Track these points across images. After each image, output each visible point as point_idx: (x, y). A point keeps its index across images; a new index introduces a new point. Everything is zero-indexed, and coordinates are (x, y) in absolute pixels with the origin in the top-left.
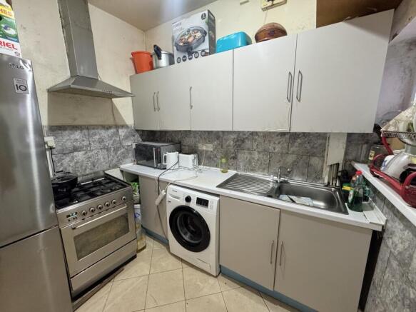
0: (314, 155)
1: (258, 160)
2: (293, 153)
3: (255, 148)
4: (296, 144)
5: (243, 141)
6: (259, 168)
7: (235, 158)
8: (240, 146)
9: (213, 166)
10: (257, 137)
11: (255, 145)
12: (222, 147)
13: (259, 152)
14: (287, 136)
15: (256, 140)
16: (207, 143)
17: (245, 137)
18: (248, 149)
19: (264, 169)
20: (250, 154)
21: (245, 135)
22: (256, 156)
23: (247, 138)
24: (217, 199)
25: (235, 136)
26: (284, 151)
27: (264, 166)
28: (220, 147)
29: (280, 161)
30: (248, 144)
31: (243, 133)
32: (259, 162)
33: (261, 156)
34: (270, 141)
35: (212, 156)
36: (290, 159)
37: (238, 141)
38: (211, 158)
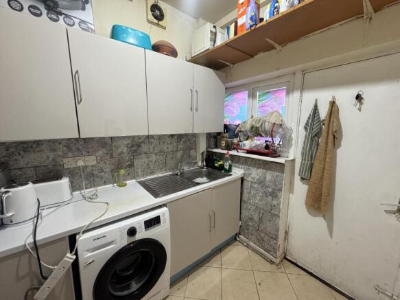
0: (192, 149)
1: (156, 162)
2: (181, 149)
3: (152, 151)
4: (182, 143)
5: (139, 146)
6: (157, 169)
7: (131, 166)
8: (135, 151)
9: (100, 185)
10: (152, 140)
11: (151, 147)
12: (112, 156)
13: (156, 154)
14: (176, 137)
15: (152, 143)
16: (82, 155)
17: (140, 141)
18: (146, 153)
19: (161, 169)
20: (148, 157)
21: (140, 139)
22: (154, 158)
23: (142, 142)
24: (165, 209)
25: (129, 141)
26: (175, 150)
27: (161, 166)
28: (108, 157)
29: (173, 158)
30: (144, 148)
31: (139, 137)
32: (157, 163)
33: (158, 157)
34: (163, 142)
35: (96, 173)
36: (179, 154)
37: (133, 146)
38: (93, 175)
